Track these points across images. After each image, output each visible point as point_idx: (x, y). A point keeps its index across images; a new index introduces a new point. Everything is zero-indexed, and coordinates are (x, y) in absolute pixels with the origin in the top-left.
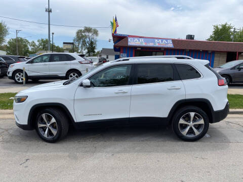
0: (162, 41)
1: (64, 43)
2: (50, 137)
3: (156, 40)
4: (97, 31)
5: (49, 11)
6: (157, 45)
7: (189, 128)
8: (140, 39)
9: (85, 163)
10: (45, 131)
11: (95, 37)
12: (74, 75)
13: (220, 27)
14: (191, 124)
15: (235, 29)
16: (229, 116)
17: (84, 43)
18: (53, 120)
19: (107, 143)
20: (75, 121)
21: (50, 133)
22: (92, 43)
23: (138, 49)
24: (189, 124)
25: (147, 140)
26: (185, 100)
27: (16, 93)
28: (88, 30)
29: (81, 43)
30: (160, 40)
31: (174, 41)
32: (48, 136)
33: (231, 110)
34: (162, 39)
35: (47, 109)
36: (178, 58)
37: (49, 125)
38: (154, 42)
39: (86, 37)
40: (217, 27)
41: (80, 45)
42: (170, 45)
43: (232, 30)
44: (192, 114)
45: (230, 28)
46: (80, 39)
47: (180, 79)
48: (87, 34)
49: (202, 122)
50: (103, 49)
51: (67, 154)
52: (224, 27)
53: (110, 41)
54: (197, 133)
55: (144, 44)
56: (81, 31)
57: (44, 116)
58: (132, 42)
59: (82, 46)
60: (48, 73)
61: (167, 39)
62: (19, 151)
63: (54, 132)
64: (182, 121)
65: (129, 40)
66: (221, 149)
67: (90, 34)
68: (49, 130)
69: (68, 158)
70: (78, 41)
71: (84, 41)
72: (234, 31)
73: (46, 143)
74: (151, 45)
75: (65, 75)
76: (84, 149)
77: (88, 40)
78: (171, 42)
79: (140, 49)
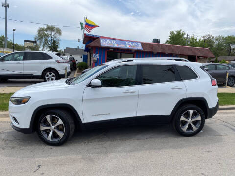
0: (132, 44)
1: (26, 41)
2: (55, 140)
3: (127, 42)
4: (60, 31)
5: (7, 6)
6: (128, 47)
7: (188, 124)
8: (112, 41)
9: (103, 164)
10: (48, 134)
11: (57, 36)
12: (51, 74)
13: (175, 33)
14: (190, 120)
15: (187, 35)
16: (218, 112)
17: (46, 42)
18: (60, 122)
19: (115, 143)
20: (83, 122)
21: (55, 135)
22: (54, 42)
23: (110, 50)
24: (188, 120)
25: (151, 138)
26: (187, 99)
27: (12, 94)
28: (51, 29)
29: (43, 41)
30: (130, 43)
31: (143, 44)
32: (52, 139)
33: (220, 107)
34: (132, 42)
35: (51, 111)
36: (176, 60)
37: (53, 127)
38: (125, 45)
39: (48, 35)
40: (173, 33)
41: (42, 44)
42: (140, 48)
43: (185, 36)
44: (191, 112)
45: (183, 34)
46: (42, 38)
47: (181, 79)
48: (49, 33)
49: (199, 118)
50: (66, 48)
51: (79, 157)
52: (179, 33)
53: (79, 41)
54: (195, 128)
55: (116, 46)
56: (43, 29)
57: (48, 118)
58: (104, 43)
59: (44, 45)
60: (22, 72)
61: (136, 42)
62: (24, 158)
63: (61, 134)
64: (182, 118)
65: (101, 41)
66: (219, 142)
67: (53, 33)
68: (54, 133)
69: (83, 160)
70: (39, 39)
71: (46, 40)
72: (187, 38)
73: (50, 147)
74: (122, 46)
75: (41, 74)
76: (94, 150)
77: (50, 39)
78: (141, 45)
79: (112, 50)
